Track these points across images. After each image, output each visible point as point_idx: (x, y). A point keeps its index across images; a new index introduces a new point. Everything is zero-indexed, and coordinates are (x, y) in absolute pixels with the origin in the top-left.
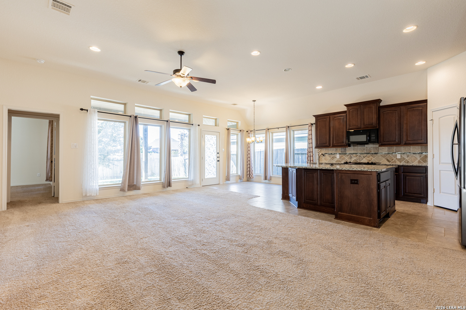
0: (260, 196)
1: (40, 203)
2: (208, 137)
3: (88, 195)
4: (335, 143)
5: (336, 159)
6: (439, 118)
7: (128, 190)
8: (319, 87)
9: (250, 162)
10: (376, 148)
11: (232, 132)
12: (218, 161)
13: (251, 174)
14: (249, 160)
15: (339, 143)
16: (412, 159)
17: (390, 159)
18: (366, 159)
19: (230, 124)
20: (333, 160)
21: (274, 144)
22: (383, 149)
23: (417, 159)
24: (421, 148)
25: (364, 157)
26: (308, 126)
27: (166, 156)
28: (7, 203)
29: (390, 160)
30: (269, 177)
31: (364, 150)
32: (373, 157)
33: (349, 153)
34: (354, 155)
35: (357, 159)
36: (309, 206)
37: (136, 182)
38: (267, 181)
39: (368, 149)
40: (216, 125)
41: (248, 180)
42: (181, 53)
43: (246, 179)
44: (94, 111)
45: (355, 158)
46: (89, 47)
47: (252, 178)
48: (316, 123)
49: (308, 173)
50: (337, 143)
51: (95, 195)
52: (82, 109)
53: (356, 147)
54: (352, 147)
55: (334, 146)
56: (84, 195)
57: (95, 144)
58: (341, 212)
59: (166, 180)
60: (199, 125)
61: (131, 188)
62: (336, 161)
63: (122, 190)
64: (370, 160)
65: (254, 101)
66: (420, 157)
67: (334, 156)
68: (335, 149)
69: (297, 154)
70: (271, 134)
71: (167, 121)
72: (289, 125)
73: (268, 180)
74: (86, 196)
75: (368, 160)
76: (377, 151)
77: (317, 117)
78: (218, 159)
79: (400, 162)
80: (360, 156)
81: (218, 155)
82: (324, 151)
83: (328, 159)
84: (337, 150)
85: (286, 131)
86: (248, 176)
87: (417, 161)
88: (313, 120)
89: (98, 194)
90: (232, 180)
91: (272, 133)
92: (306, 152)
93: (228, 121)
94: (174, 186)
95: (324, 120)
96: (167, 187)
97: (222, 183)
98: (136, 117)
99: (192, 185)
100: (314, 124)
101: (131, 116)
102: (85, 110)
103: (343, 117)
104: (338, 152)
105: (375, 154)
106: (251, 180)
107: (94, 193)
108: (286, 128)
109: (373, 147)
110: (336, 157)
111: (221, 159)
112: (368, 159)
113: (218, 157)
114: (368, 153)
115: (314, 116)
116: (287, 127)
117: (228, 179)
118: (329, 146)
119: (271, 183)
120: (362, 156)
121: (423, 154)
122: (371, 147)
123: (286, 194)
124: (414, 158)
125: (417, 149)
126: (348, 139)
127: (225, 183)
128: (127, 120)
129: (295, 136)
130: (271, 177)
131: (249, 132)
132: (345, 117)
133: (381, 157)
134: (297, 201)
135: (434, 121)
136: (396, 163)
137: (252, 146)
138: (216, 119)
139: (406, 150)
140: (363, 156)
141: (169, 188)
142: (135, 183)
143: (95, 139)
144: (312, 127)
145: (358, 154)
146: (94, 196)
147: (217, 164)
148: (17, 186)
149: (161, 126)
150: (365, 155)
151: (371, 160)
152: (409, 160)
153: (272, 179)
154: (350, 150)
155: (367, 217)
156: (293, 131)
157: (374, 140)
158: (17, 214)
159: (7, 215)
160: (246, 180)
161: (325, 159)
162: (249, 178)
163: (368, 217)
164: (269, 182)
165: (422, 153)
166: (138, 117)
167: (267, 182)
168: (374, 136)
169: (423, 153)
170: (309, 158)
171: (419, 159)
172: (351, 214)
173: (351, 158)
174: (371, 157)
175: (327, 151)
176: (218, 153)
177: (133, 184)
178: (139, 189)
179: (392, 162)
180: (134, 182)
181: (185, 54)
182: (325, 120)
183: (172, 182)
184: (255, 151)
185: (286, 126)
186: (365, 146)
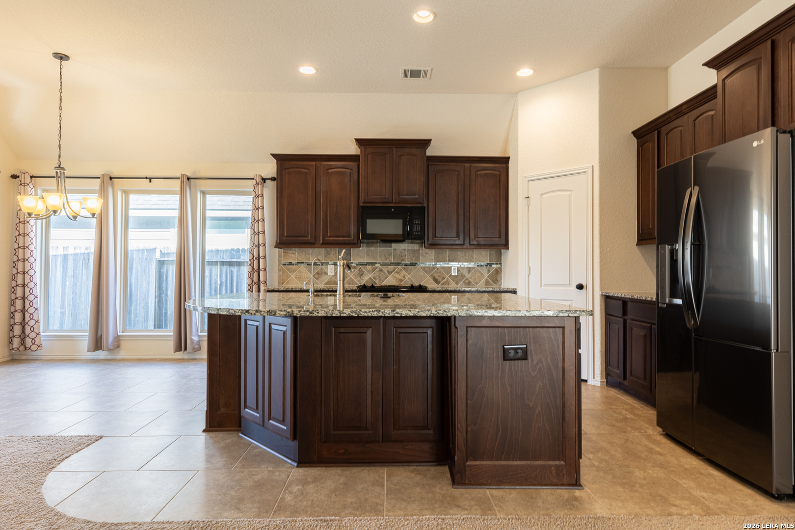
0: (101, 437)
4: (330, 237)
5: (325, 279)
6: (541, 195)
8: (307, 70)
9: (27, 290)
10: (414, 251)
13: (33, 335)
14: (20, 282)
15: (339, 236)
16: (476, 277)
17: (439, 276)
18: (393, 277)
20: (320, 279)
21: (133, 233)
22: (427, 255)
23: (484, 277)
24: (490, 255)
25: (390, 273)
26: (254, 182)
29: (439, 279)
30: (111, 339)
31: (389, 255)
32: (407, 272)
33: (357, 261)
34: (369, 267)
35: (375, 278)
36: (342, 451)
38: (101, 354)
39: (398, 253)
41: (15, 357)
43: (7, 354)
45: (371, 275)
47: (34, 347)
48: (280, 179)
49: (342, 330)
50: (335, 237)
53: (373, 249)
54: (363, 249)
55: (326, 244)
58: (475, 460)
62: (327, 283)
64: (401, 280)
65: (62, 57)
66: (488, 273)
67: (322, 269)
68: (323, 250)
69: (212, 263)
70: (119, 195)
72: (189, 174)
73: (109, 350)
75: (397, 278)
76: (414, 258)
77: (282, 160)
79: (457, 283)
80: (381, 270)
82: (295, 255)
83: (307, 278)
84: (328, 253)
85: (182, 192)
86: (16, 342)
87: (483, 280)
88: (270, 169)
91: (126, 193)
92: (246, 258)
95: (303, 170)
100: (269, 179)
103: (349, 171)
104: (332, 260)
105: (412, 264)
106: (31, 355)
108: (182, 182)
109: (408, 250)
110: (326, 273)
112: (397, 276)
114: (398, 264)
115: (274, 156)
116: (185, 179)
118: (314, 244)
119: (119, 357)
120: (385, 269)
121: (493, 266)
122: (405, 250)
123: (223, 409)
124: (479, 275)
125: (483, 256)
126: (362, 226)
129: (207, 216)
130: (118, 340)
131: (25, 178)
132: (355, 170)
133: (422, 273)
134: (294, 438)
135: (532, 200)
136: (449, 286)
137: (35, 228)
139: (467, 257)
140: (387, 269)
144: (264, 189)
145: (377, 265)
150: (391, 267)
151: (403, 278)
152: (471, 278)
153: (123, 344)
154: (360, 255)
155: (550, 460)
156: (204, 193)
157: (418, 232)
160: (9, 358)
161: (298, 278)
162: (22, 348)
163: (554, 460)
164: (109, 357)
165: (490, 265)
167: (102, 357)
168: (418, 224)
169: (493, 264)
170: (255, 275)
171: (486, 276)
172: (506, 460)
173: (361, 274)
174: (404, 273)
175: (304, 256)
179: (443, 284)
182: (306, 173)
184: (52, 252)
185: (182, 175)
186: (391, 247)
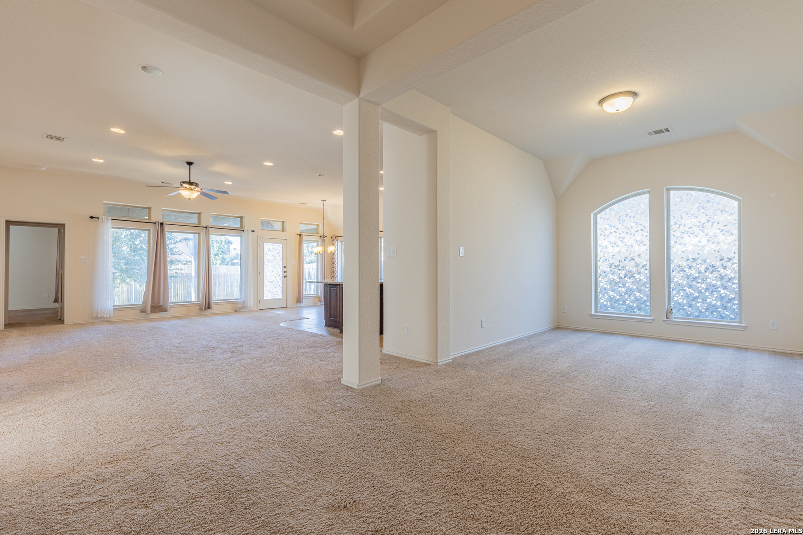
0: (308, 318)
1: (42, 324)
2: (267, 246)
3: (99, 316)
7: (152, 312)
11: (305, 238)
12: (285, 277)
19: (303, 228)
27: (204, 271)
28: (5, 325)
37: (163, 302)
40: (283, 231)
42: (190, 164)
44: (107, 219)
46: (91, 159)
51: (108, 316)
52: (92, 218)
56: (94, 315)
57: (108, 258)
59: (203, 301)
60: (253, 231)
61: (156, 310)
63: (143, 311)
65: (324, 200)
71: (206, 227)
74: (97, 317)
78: (285, 275)
81: (285, 269)
89: (112, 315)
90: (305, 302)
93: (301, 223)
94: (215, 309)
96: (205, 309)
97: (291, 306)
98: (162, 224)
99: (243, 307)
101: (155, 223)
102: (95, 218)
107: (107, 314)
111: (288, 275)
113: (284, 272)
117: (299, 300)
127: (295, 306)
128: (151, 227)
131: (334, 238)
138: (283, 222)
141: (209, 311)
142: (161, 304)
143: (108, 252)
146: (106, 317)
147: (282, 281)
148: (17, 311)
149: (199, 234)
158: (15, 333)
159: (5, 333)
166: (165, 223)
176: (285, 267)
177: (158, 305)
178: (166, 310)
180: (159, 303)
181: (193, 165)
183: (213, 304)
